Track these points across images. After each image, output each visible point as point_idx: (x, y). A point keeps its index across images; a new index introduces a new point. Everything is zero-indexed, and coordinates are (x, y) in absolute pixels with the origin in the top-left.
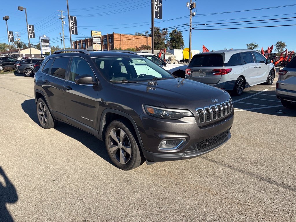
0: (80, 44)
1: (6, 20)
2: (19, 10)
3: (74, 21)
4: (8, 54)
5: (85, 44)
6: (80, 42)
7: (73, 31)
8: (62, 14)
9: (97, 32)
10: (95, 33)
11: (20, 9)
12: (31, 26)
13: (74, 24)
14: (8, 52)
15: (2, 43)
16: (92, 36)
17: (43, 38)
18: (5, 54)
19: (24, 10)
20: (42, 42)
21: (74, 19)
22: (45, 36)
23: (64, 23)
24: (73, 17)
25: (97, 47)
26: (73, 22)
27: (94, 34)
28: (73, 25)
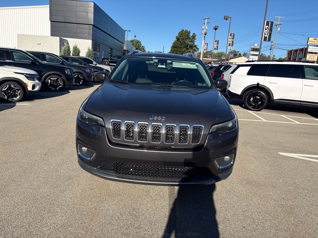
0: (296, 53)
1: (216, 29)
2: (224, 19)
3: (269, 26)
4: (221, 62)
5: (302, 54)
6: (296, 51)
7: (265, 38)
8: (279, 20)
9: (316, 39)
10: (314, 40)
11: (226, 18)
12: (232, 34)
13: (269, 30)
14: (224, 60)
15: (221, 52)
16: (308, 44)
17: (253, 47)
18: (218, 62)
19: (229, 19)
20: (251, 51)
21: (270, 24)
22: (256, 45)
23: (279, 30)
24: (270, 22)
25: (312, 57)
26: (268, 28)
27: (312, 41)
28: (267, 31)
